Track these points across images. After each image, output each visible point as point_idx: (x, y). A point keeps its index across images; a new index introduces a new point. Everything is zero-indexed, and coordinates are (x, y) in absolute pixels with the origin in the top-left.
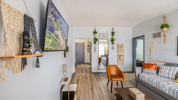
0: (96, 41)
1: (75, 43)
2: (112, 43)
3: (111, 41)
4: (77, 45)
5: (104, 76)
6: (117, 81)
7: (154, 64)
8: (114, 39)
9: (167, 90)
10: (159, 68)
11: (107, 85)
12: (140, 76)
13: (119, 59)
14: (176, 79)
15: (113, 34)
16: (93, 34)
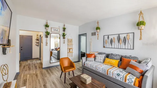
0: (48, 34)
1: (20, 35)
2: (64, 38)
3: (63, 36)
4: (22, 37)
5: (56, 69)
6: (69, 72)
7: (93, 54)
8: (65, 34)
9: (101, 70)
10: (95, 56)
11: (60, 78)
12: (85, 64)
13: (69, 51)
14: (104, 62)
15: (64, 29)
16: (44, 27)
